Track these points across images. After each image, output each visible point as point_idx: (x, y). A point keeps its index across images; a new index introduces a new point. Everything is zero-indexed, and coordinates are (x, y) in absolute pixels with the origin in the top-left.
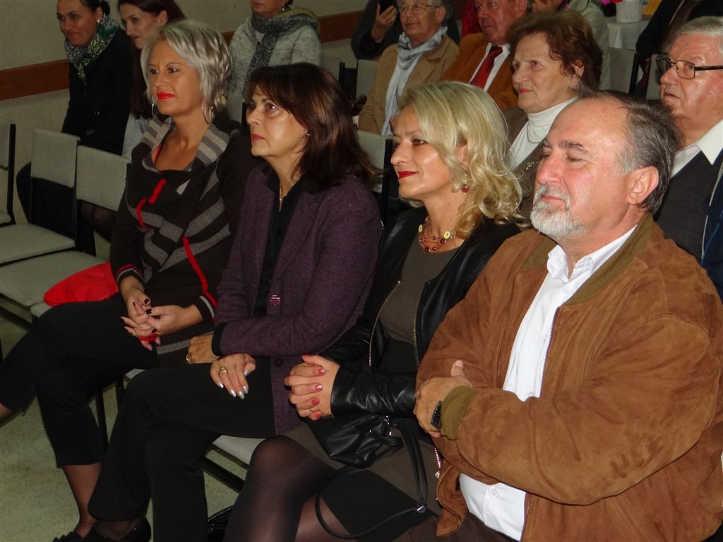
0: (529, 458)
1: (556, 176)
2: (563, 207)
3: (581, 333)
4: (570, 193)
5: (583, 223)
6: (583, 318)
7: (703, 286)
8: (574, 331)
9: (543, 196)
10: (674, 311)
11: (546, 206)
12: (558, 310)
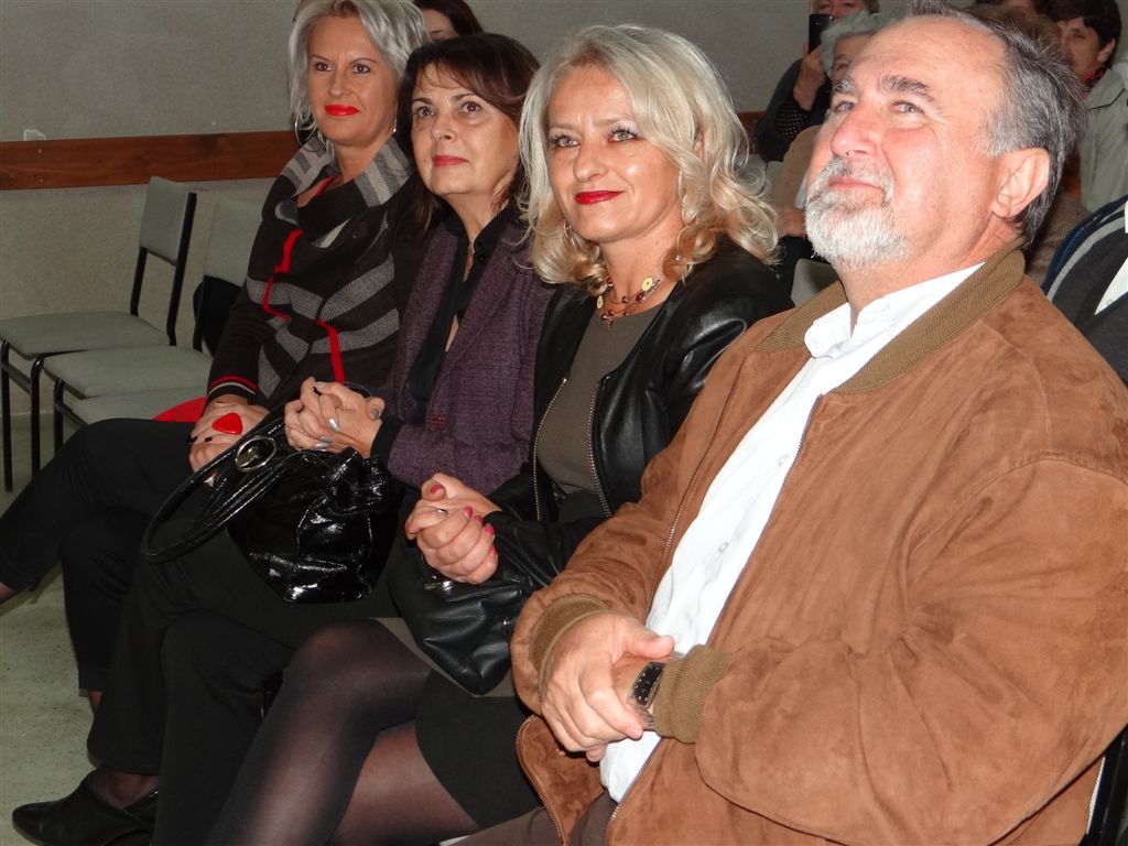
0: (851, 755)
1: (867, 141)
2: (878, 200)
3: (858, 450)
4: (894, 173)
5: (910, 234)
6: (863, 422)
7: (1115, 405)
8: (841, 444)
9: (833, 183)
10: (1067, 447)
11: (843, 199)
12: (820, 399)
